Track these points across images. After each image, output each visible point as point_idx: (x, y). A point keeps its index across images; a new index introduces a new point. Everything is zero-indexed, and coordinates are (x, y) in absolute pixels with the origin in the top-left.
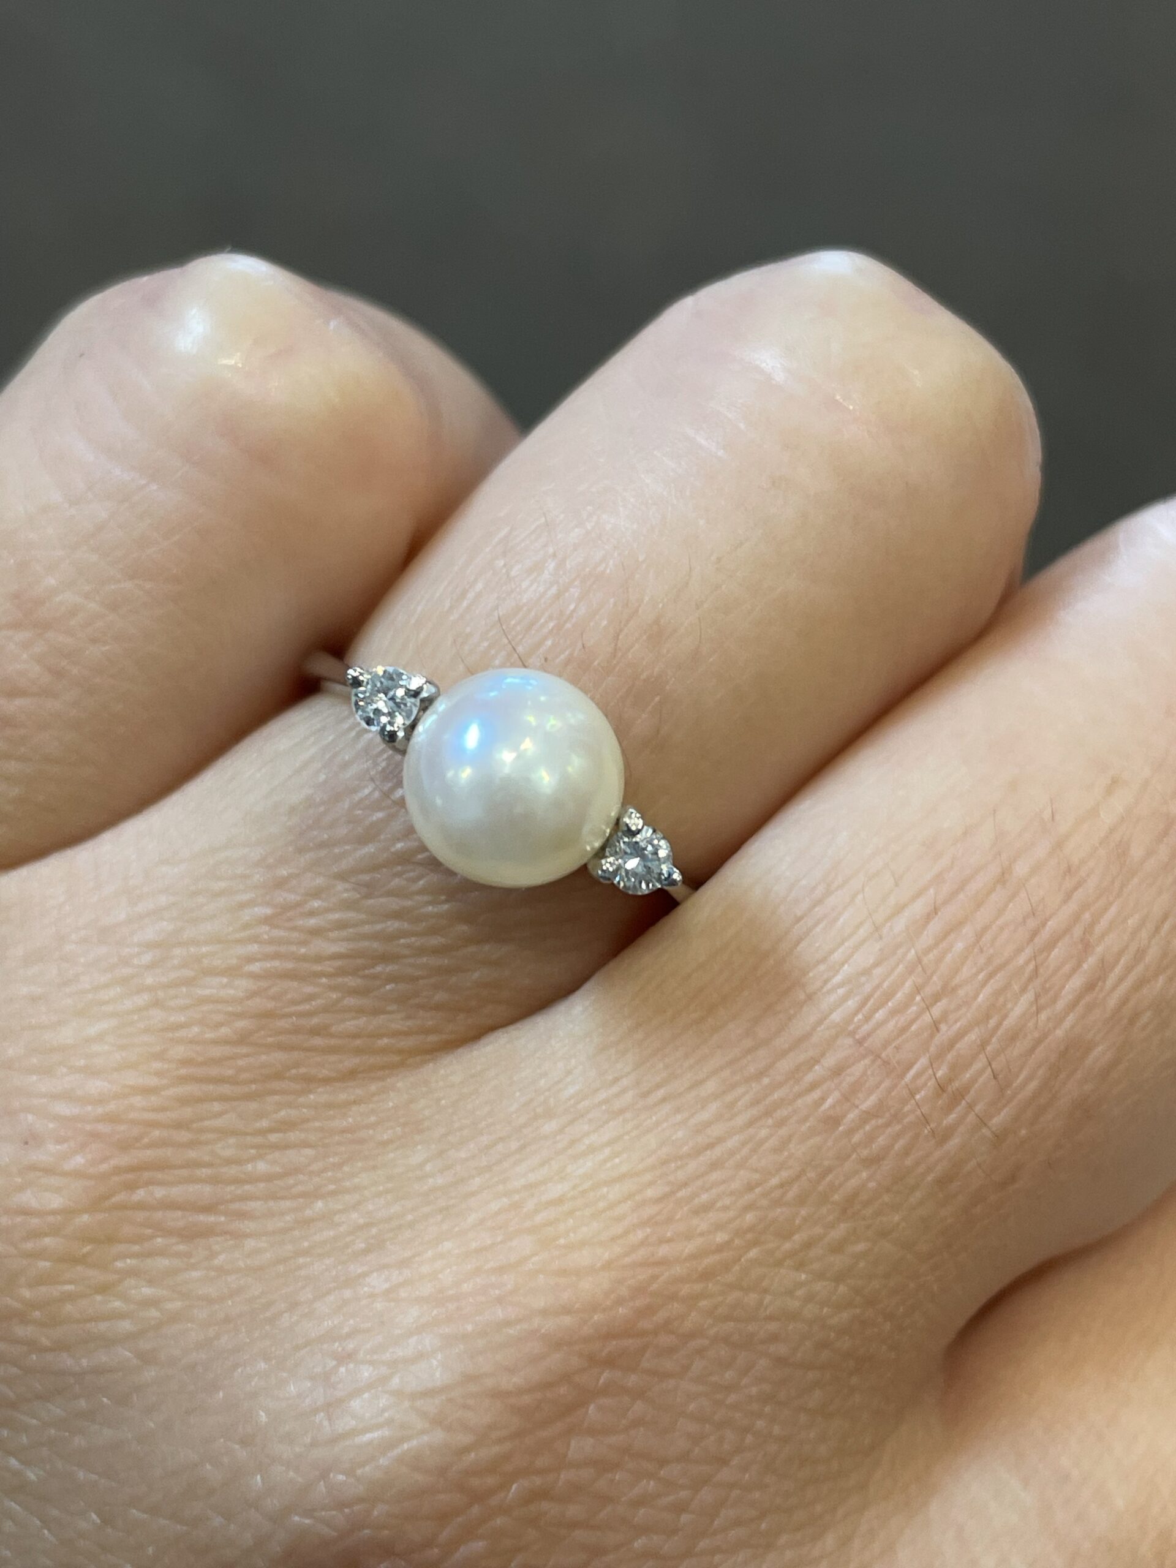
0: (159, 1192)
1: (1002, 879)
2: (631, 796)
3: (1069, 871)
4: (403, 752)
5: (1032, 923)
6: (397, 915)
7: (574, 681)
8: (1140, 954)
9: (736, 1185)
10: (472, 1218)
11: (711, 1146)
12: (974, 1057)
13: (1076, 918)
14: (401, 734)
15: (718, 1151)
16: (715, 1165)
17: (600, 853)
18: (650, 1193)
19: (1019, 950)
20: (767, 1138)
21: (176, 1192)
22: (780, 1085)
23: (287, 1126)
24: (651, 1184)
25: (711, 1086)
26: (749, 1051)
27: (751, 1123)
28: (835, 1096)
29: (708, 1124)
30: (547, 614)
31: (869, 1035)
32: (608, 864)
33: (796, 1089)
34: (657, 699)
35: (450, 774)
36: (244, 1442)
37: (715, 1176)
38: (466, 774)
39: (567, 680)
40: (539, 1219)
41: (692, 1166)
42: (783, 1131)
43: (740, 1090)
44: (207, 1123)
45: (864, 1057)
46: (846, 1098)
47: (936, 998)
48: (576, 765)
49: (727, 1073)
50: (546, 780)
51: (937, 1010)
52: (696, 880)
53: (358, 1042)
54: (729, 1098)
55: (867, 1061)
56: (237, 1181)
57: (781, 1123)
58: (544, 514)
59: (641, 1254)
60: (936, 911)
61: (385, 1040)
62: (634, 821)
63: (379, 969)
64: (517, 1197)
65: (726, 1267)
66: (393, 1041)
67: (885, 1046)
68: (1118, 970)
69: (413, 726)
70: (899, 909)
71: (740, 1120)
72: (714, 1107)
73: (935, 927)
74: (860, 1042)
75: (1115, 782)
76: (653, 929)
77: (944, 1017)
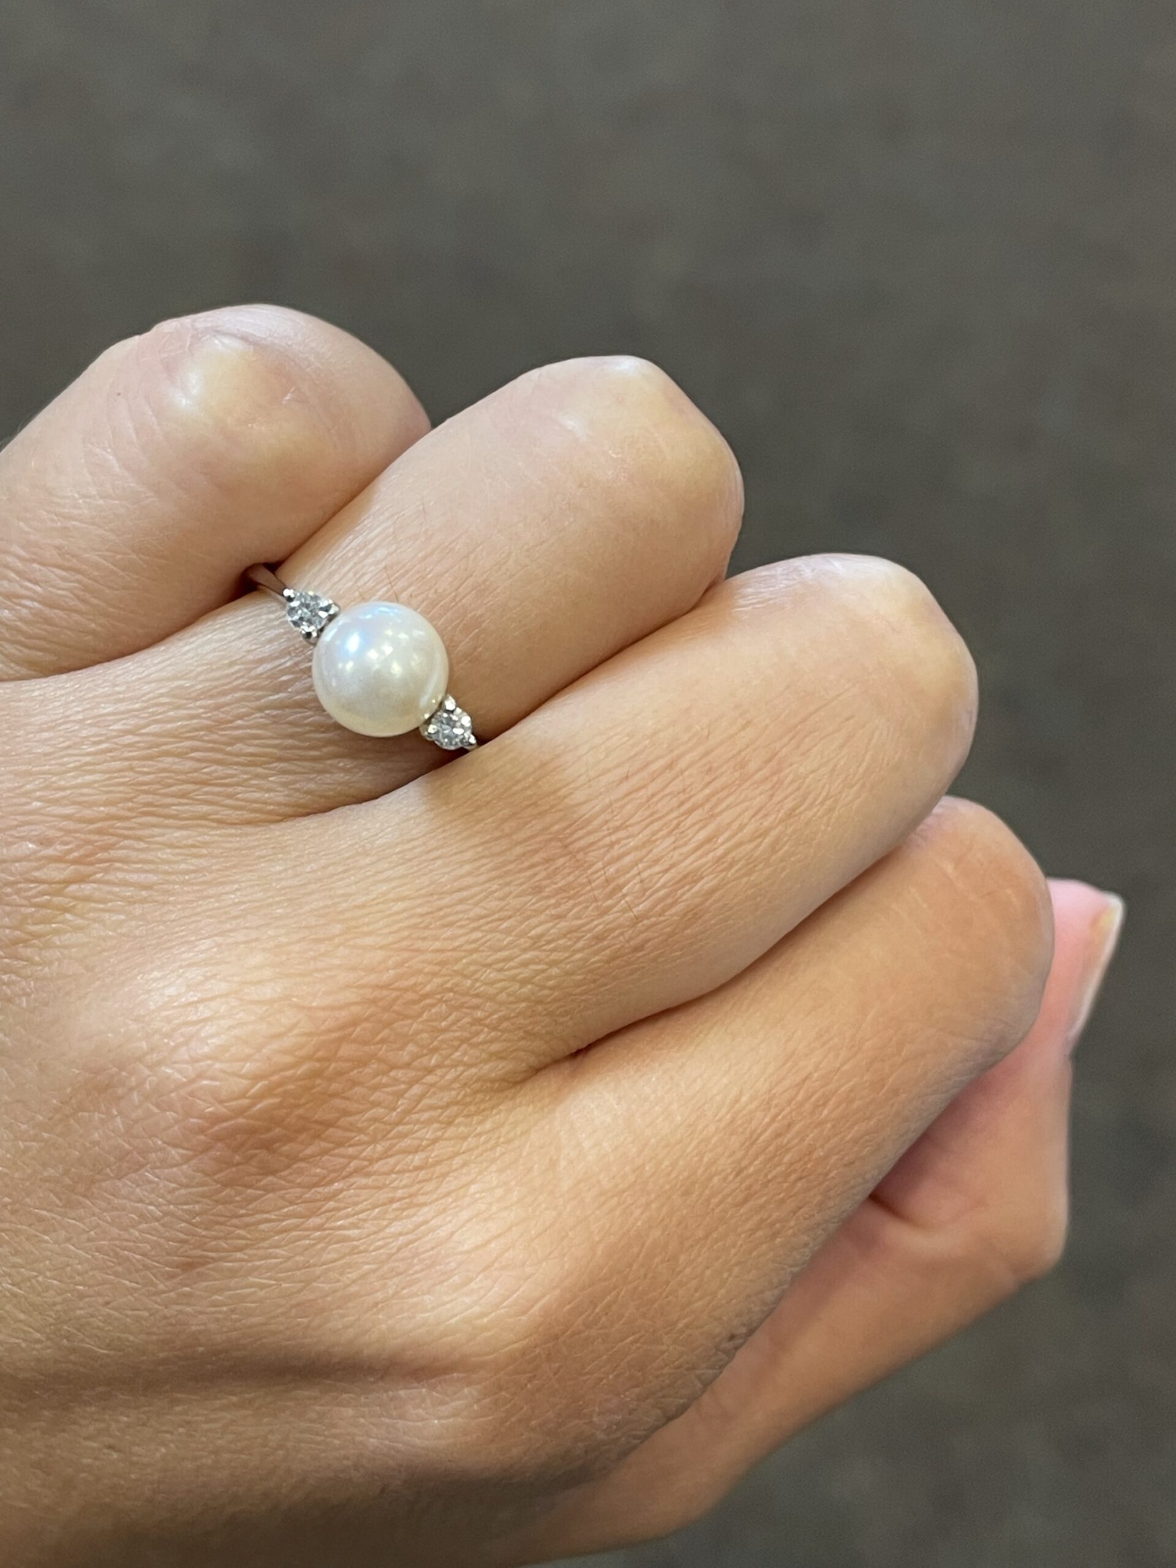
0: (120, 875)
1: (670, 766)
2: (452, 688)
3: (710, 770)
4: (315, 645)
5: (682, 797)
6: (292, 736)
7: (425, 613)
8: (741, 828)
9: (472, 914)
10: (307, 908)
11: (460, 890)
12: (632, 868)
13: (708, 799)
14: (314, 634)
15: (465, 894)
16: (461, 901)
17: (428, 722)
18: (419, 910)
19: (671, 811)
20: (495, 891)
21: (134, 877)
22: (511, 862)
23: (205, 844)
24: (420, 905)
25: (469, 855)
26: (497, 839)
27: (489, 880)
28: (543, 874)
29: (462, 877)
30: (415, 569)
31: (572, 843)
32: (432, 729)
33: (520, 867)
34: (477, 630)
35: (340, 666)
36: (136, 1020)
37: (460, 908)
38: (349, 666)
39: (420, 613)
40: (348, 915)
41: (447, 900)
42: (507, 889)
43: (484, 861)
44: (157, 839)
45: (565, 855)
46: (548, 877)
47: (617, 829)
48: (416, 661)
49: (480, 849)
50: (397, 669)
51: (614, 838)
52: (482, 740)
53: (255, 805)
54: (478, 864)
55: (568, 857)
56: (166, 873)
57: (508, 884)
58: (423, 504)
59: (404, 944)
60: (627, 778)
61: (272, 807)
62: (450, 704)
63: (275, 765)
64: (337, 900)
65: (458, 960)
66: (276, 808)
67: (578, 852)
68: (726, 835)
69: (321, 630)
70: (606, 771)
71: (483, 878)
72: (467, 868)
73: (625, 787)
74: (566, 847)
75: (749, 723)
76: (449, 765)
77: (618, 841)
